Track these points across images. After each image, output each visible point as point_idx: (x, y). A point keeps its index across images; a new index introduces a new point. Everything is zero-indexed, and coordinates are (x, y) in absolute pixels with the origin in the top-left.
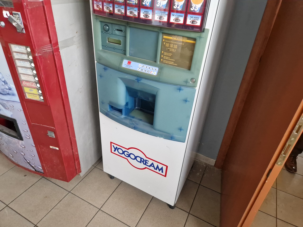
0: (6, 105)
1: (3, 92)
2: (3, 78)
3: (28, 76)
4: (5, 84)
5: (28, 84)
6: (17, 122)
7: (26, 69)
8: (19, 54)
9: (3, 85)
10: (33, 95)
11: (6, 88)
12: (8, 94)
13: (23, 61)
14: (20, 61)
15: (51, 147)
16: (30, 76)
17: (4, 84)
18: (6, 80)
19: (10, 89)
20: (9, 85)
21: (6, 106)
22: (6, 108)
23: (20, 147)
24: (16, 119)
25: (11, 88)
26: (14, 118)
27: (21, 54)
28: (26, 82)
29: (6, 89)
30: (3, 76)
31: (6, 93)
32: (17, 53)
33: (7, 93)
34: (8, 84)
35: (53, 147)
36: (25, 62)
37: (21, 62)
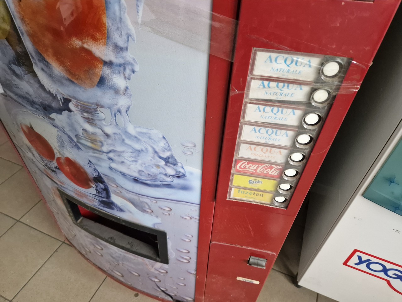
0: (149, 206)
1: (151, 180)
2: (170, 150)
3: (269, 148)
4: (168, 164)
5: (252, 168)
6: (167, 237)
7: (274, 130)
8: (273, 84)
9: (158, 166)
10: (253, 192)
11: (164, 173)
12: (169, 186)
13: (276, 109)
14: (262, 107)
15: (239, 278)
16: (273, 149)
17: (162, 163)
18: (174, 155)
19: (179, 177)
20: (183, 167)
21: (147, 207)
22: (144, 211)
23: (153, 270)
24: (167, 231)
25: (184, 175)
26: (161, 228)
27: (281, 84)
28: (248, 164)
29: (166, 175)
30: (169, 146)
31: (159, 183)
32: (266, 83)
33: (166, 183)
34: (179, 164)
35: (244, 279)
36: (285, 110)
37: (268, 109)
